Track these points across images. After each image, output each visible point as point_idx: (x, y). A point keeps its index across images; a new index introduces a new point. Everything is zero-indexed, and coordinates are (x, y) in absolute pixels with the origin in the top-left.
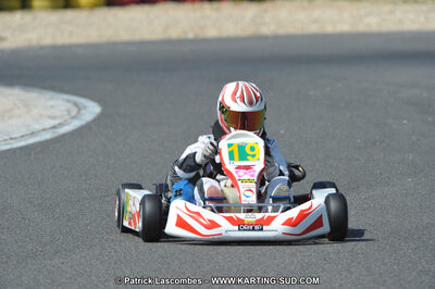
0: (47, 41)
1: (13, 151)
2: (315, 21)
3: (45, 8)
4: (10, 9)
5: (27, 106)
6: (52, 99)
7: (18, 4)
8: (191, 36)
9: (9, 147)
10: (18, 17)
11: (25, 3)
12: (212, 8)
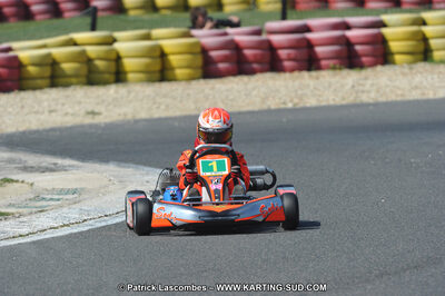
0: (143, 115)
1: (108, 228)
2: (416, 87)
3: (141, 81)
4: (104, 83)
5: (122, 182)
6: (147, 174)
7: (112, 77)
8: (290, 105)
9: (104, 224)
10: (112, 91)
11: (119, 76)
12: (310, 76)
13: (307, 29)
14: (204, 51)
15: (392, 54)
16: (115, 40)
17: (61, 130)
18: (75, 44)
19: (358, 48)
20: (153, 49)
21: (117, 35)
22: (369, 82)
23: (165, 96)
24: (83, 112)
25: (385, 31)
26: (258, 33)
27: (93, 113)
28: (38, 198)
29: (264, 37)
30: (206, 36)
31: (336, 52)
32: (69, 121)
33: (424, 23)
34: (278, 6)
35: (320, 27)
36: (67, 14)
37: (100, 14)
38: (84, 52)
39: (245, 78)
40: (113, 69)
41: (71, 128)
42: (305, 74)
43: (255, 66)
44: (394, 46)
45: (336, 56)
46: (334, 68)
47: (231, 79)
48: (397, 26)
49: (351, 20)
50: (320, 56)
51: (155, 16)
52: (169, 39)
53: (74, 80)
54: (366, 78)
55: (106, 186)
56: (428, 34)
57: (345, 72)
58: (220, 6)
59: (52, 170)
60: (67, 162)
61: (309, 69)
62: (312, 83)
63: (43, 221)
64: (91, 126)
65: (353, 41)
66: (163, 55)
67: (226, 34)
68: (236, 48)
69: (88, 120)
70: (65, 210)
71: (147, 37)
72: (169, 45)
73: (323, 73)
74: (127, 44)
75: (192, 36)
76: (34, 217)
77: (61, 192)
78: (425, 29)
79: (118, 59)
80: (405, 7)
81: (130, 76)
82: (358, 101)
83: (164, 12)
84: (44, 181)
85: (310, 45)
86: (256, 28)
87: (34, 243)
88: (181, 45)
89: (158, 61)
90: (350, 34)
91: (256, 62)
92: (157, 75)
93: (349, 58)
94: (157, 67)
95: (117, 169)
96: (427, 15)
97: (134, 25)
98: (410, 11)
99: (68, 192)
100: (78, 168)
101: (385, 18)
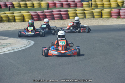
3: (19, 22)
4: (11, 22)
5: (19, 42)
6: (24, 40)
7: (13, 21)
10: (13, 23)
11: (14, 21)
12: (53, 21)
13: (53, 12)
14: (32, 16)
15: (70, 17)
16: (14, 13)
17: (3, 31)
18: (6, 14)
19: (63, 15)
20: (22, 15)
21: (14, 12)
22: (65, 23)
23: (24, 25)
24: (8, 28)
25: (68, 12)
26: (43, 12)
27: (10, 28)
28: (2, 45)
29: (44, 13)
30: (32, 13)
31: (58, 16)
32: (5, 29)
33: (76, 11)
34: (47, 7)
35: (55, 11)
36: (2, 8)
37: (11, 8)
38: (7, 15)
39: (40, 21)
40: (13, 19)
41: (6, 31)
42: (52, 21)
43: (42, 19)
44: (70, 15)
45: (59, 17)
46: (58, 20)
47: (37, 21)
48: (71, 11)
49: (62, 10)
50: (55, 17)
51: (21, 8)
52: (25, 13)
53: (5, 21)
54: (65, 22)
55: (16, 43)
56: (77, 13)
57: (60, 20)
58: (34, 7)
59: (4, 39)
60: (7, 38)
61: (53, 20)
62: (54, 22)
63: (4, 50)
64: (10, 30)
65: (62, 14)
66: (23, 16)
67: (36, 12)
68: (38, 15)
69: (9, 29)
70: (8, 47)
71: (20, 13)
72: (25, 14)
73: (56, 20)
74: (16, 14)
75: (29, 13)
76: (2, 49)
77: (7, 44)
78: (76, 12)
79: (14, 17)
80: (71, 7)
81: (16, 20)
82: (63, 26)
83: (22, 8)
84: (3, 41)
85: (53, 15)
86: (42, 11)
87: (3, 54)
88: (27, 14)
89: (23, 17)
90: (61, 13)
91: (42, 18)
92: (22, 20)
93: (61, 18)
94: (23, 19)
95: (17, 39)
96: (77, 9)
97: (17, 10)
98: (73, 8)
99: (8, 44)
100: (9, 39)
101: (68, 10)
